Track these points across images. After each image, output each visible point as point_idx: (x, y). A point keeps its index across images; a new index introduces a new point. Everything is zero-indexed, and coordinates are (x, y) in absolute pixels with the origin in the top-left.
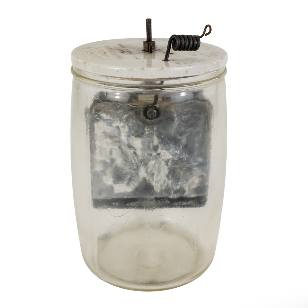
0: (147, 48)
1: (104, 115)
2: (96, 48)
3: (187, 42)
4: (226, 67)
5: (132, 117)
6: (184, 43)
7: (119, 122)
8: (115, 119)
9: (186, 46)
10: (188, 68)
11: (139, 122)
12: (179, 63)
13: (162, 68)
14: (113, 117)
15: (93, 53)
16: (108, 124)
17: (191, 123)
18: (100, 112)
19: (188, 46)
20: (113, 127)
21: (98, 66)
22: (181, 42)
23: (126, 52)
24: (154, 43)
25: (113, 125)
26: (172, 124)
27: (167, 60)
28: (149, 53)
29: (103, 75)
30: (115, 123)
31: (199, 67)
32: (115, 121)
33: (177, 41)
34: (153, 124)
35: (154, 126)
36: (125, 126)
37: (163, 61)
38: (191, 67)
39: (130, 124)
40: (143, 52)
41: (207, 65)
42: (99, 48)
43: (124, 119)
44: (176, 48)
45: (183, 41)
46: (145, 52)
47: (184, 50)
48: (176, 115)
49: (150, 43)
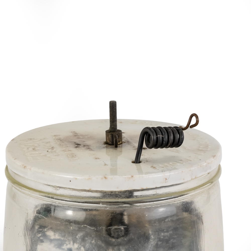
0: (111, 140)
1: (51, 234)
2: (41, 140)
3: (165, 137)
4: (220, 166)
5: (91, 236)
6: (161, 138)
7: (72, 242)
8: (66, 238)
9: (164, 143)
10: (167, 174)
11: (100, 243)
12: (155, 166)
13: (132, 177)
14: (64, 236)
15: (36, 149)
16: (57, 247)
17: (173, 243)
18: (46, 230)
19: (167, 142)
20: (63, 249)
21: (43, 173)
22: (157, 138)
23: (82, 145)
24: (119, 133)
25: (63, 247)
26: (146, 244)
27: (138, 161)
28: (113, 148)
29: (49, 185)
30: (67, 245)
31: (182, 172)
32: (66, 241)
33: (152, 137)
34: (119, 244)
35: (121, 247)
36: (80, 248)
37: (133, 162)
38: (172, 173)
39: (87, 245)
40: (105, 145)
41: (194, 168)
42: (45, 139)
43: (80, 238)
44: (151, 145)
45: (160, 136)
46: (107, 145)
47: (162, 148)
48: (152, 231)
49: (114, 134)
